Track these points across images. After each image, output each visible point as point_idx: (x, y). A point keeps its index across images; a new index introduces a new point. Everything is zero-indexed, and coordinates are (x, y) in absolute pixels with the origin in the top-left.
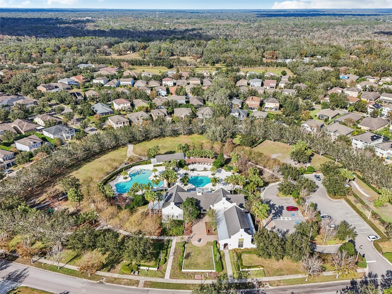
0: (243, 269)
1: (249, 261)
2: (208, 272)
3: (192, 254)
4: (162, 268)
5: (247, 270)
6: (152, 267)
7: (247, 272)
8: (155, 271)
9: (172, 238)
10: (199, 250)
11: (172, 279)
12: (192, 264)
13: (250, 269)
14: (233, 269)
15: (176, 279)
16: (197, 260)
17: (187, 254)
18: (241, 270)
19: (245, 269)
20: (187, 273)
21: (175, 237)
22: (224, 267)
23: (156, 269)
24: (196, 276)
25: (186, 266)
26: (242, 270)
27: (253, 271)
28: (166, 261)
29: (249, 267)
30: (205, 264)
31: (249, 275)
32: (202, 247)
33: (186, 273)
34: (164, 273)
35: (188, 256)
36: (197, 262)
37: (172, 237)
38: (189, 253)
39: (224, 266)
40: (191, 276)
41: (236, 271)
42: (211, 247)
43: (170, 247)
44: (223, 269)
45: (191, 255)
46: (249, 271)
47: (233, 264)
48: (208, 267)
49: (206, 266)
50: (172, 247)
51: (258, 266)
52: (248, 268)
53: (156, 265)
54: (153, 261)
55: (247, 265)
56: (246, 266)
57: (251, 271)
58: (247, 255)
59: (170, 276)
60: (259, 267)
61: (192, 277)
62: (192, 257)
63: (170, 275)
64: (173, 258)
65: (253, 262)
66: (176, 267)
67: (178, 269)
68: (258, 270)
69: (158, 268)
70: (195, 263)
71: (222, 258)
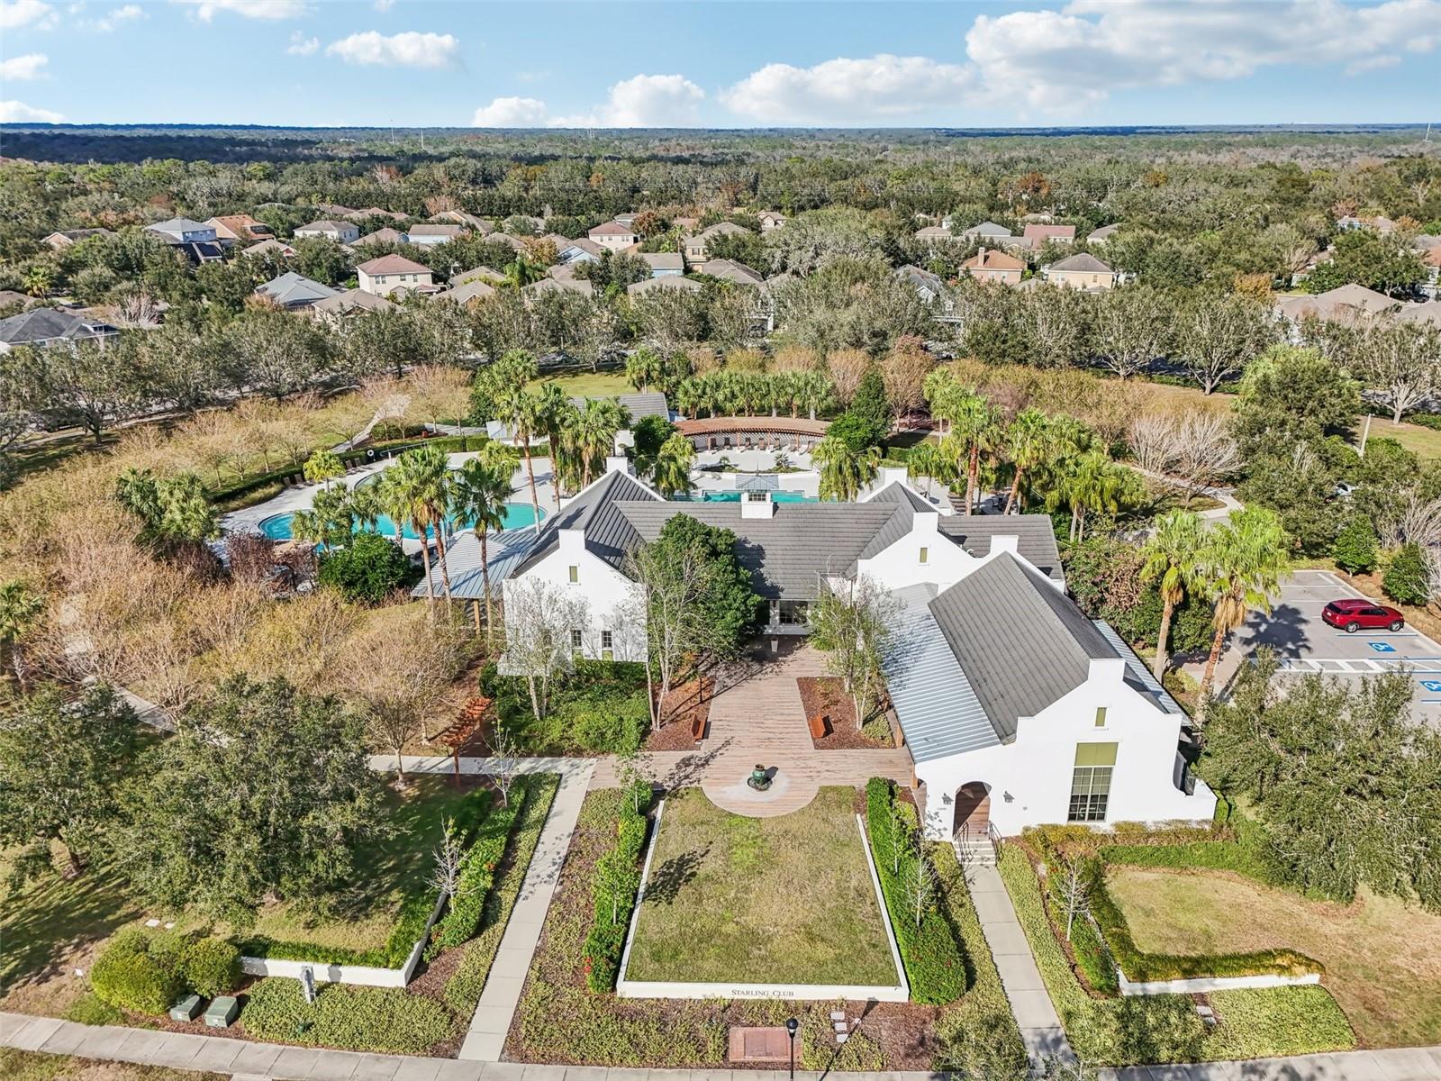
0: (1142, 976)
1: (1183, 919)
2: (846, 1006)
3: (707, 867)
4: (450, 968)
5: (1178, 986)
6: (365, 959)
7: (1185, 1004)
8: (389, 994)
9: (562, 765)
10: (759, 839)
11: (524, 1059)
12: (707, 937)
13: (1204, 985)
14: (1055, 986)
15: (564, 1061)
16: (743, 910)
17: (669, 864)
18: (1127, 987)
19: (1167, 978)
20: (663, 1014)
21: (584, 762)
22: (981, 968)
23: (395, 979)
24: (737, 1034)
25: (657, 957)
26: (1138, 988)
27: (1235, 995)
28: (488, 914)
29: (1194, 967)
30: (811, 938)
31: (1209, 1029)
32: (780, 820)
33: (655, 1013)
34: (461, 1006)
35: (676, 876)
36: (750, 920)
37: (564, 760)
38: (683, 862)
39: (976, 958)
40: (692, 1036)
41: (1084, 997)
42: (854, 823)
43: (543, 822)
44: (971, 981)
45: (701, 872)
46: (1202, 999)
47: (1047, 938)
48: (838, 960)
49: (822, 952)
50: (552, 822)
51: (1268, 954)
52: (1188, 974)
53: (399, 946)
54: (379, 919)
55: (1171, 952)
56: (1165, 959)
57: (1220, 995)
58: (1149, 876)
59: (510, 1037)
60: (1283, 969)
61: (700, 1049)
62: (707, 889)
63: (514, 1025)
64: (557, 898)
65: (1214, 927)
66: (570, 964)
67: (589, 977)
68: (1278, 993)
69: (420, 969)
70: (729, 928)
71: (953, 899)
